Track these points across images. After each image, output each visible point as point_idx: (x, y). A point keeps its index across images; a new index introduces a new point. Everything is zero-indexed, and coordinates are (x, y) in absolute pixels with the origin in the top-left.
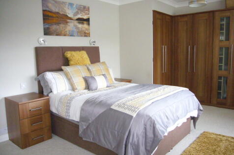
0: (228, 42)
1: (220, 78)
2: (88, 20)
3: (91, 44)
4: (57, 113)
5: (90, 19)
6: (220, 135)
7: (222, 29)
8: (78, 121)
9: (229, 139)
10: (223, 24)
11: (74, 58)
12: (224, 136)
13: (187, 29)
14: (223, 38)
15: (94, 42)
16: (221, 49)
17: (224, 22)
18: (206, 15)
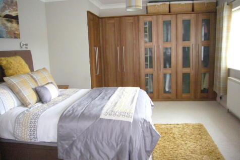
0: (151, 43)
1: (147, 75)
2: (16, 18)
3: (21, 47)
4: (13, 138)
5: (19, 16)
6: (167, 124)
7: (146, 32)
8: (56, 141)
9: (176, 126)
10: (146, 28)
11: (12, 66)
12: (170, 124)
13: (115, 31)
14: (147, 40)
15: (26, 45)
16: (146, 49)
17: (147, 26)
18: (131, 18)
